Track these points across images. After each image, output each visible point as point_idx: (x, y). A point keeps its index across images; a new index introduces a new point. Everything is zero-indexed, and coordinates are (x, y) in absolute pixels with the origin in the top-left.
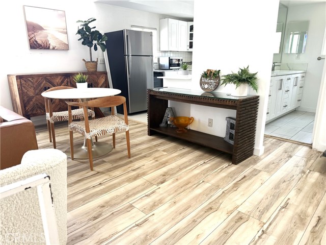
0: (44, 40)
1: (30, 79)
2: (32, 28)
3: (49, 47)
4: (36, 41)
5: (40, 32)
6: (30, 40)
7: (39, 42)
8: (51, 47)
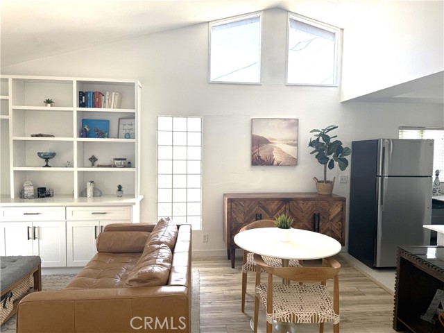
0: (268, 154)
1: (241, 203)
2: (257, 142)
3: (273, 162)
4: (259, 157)
5: (265, 145)
6: (252, 156)
7: (263, 157)
8: (275, 163)
